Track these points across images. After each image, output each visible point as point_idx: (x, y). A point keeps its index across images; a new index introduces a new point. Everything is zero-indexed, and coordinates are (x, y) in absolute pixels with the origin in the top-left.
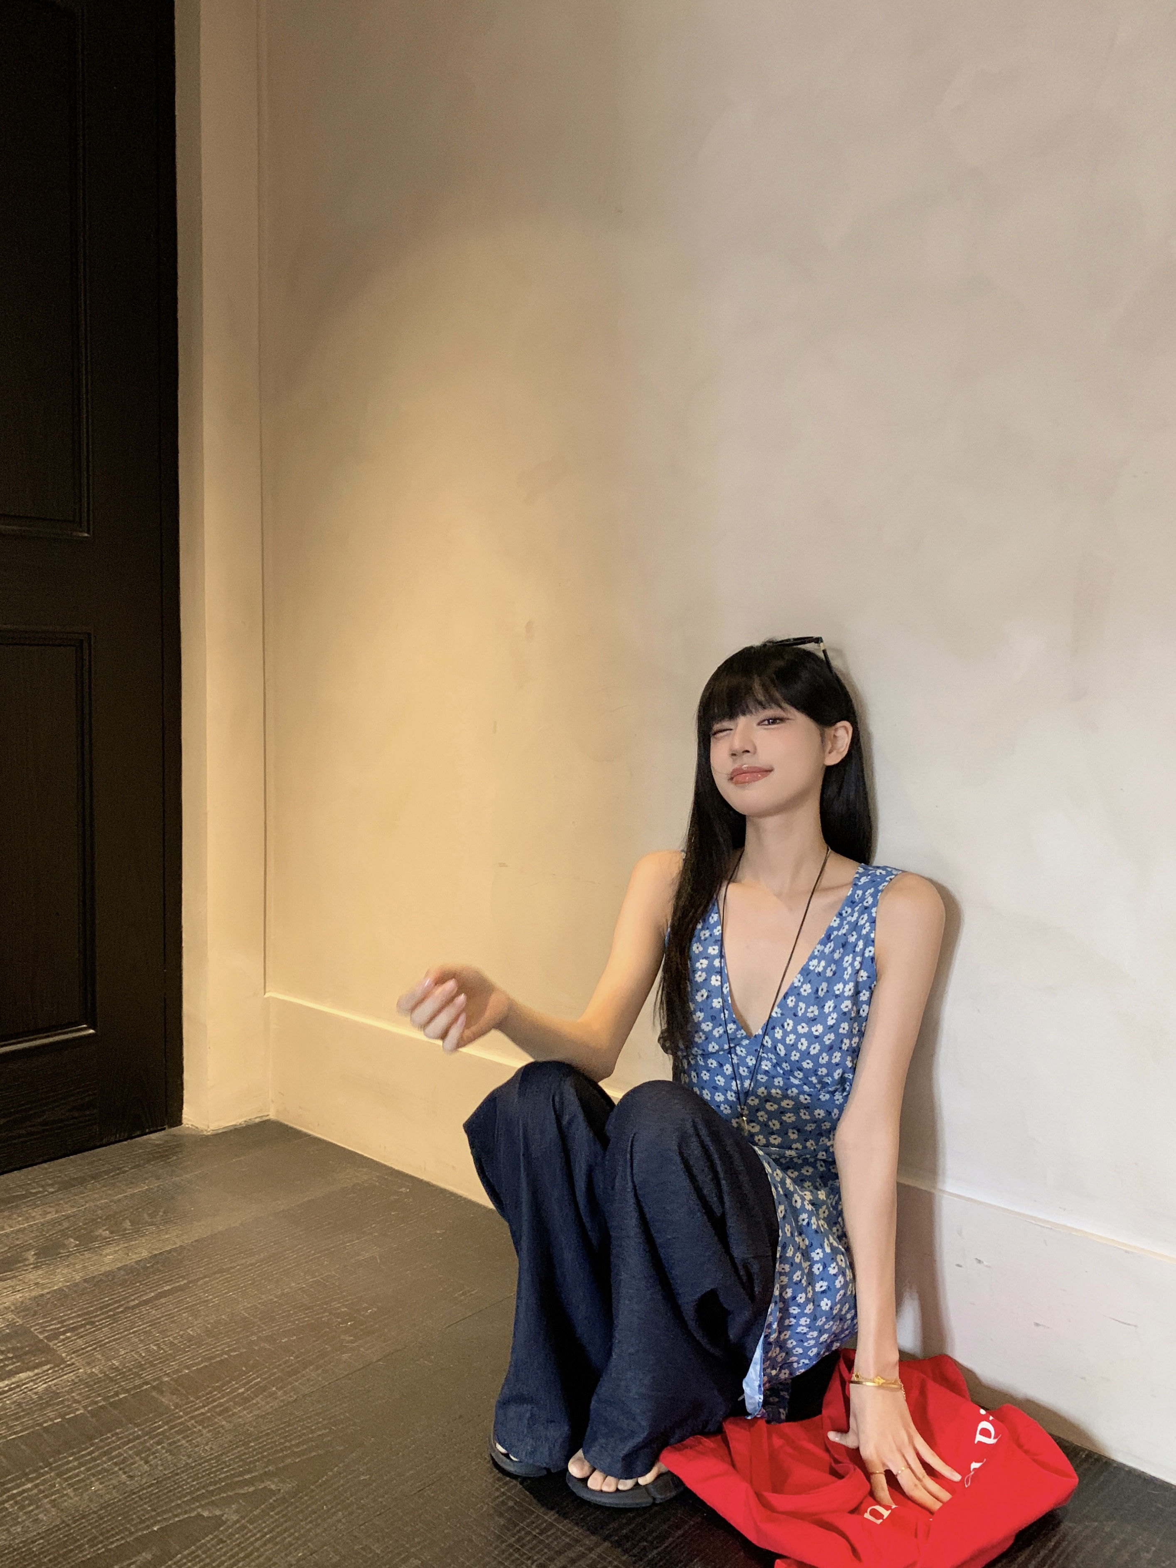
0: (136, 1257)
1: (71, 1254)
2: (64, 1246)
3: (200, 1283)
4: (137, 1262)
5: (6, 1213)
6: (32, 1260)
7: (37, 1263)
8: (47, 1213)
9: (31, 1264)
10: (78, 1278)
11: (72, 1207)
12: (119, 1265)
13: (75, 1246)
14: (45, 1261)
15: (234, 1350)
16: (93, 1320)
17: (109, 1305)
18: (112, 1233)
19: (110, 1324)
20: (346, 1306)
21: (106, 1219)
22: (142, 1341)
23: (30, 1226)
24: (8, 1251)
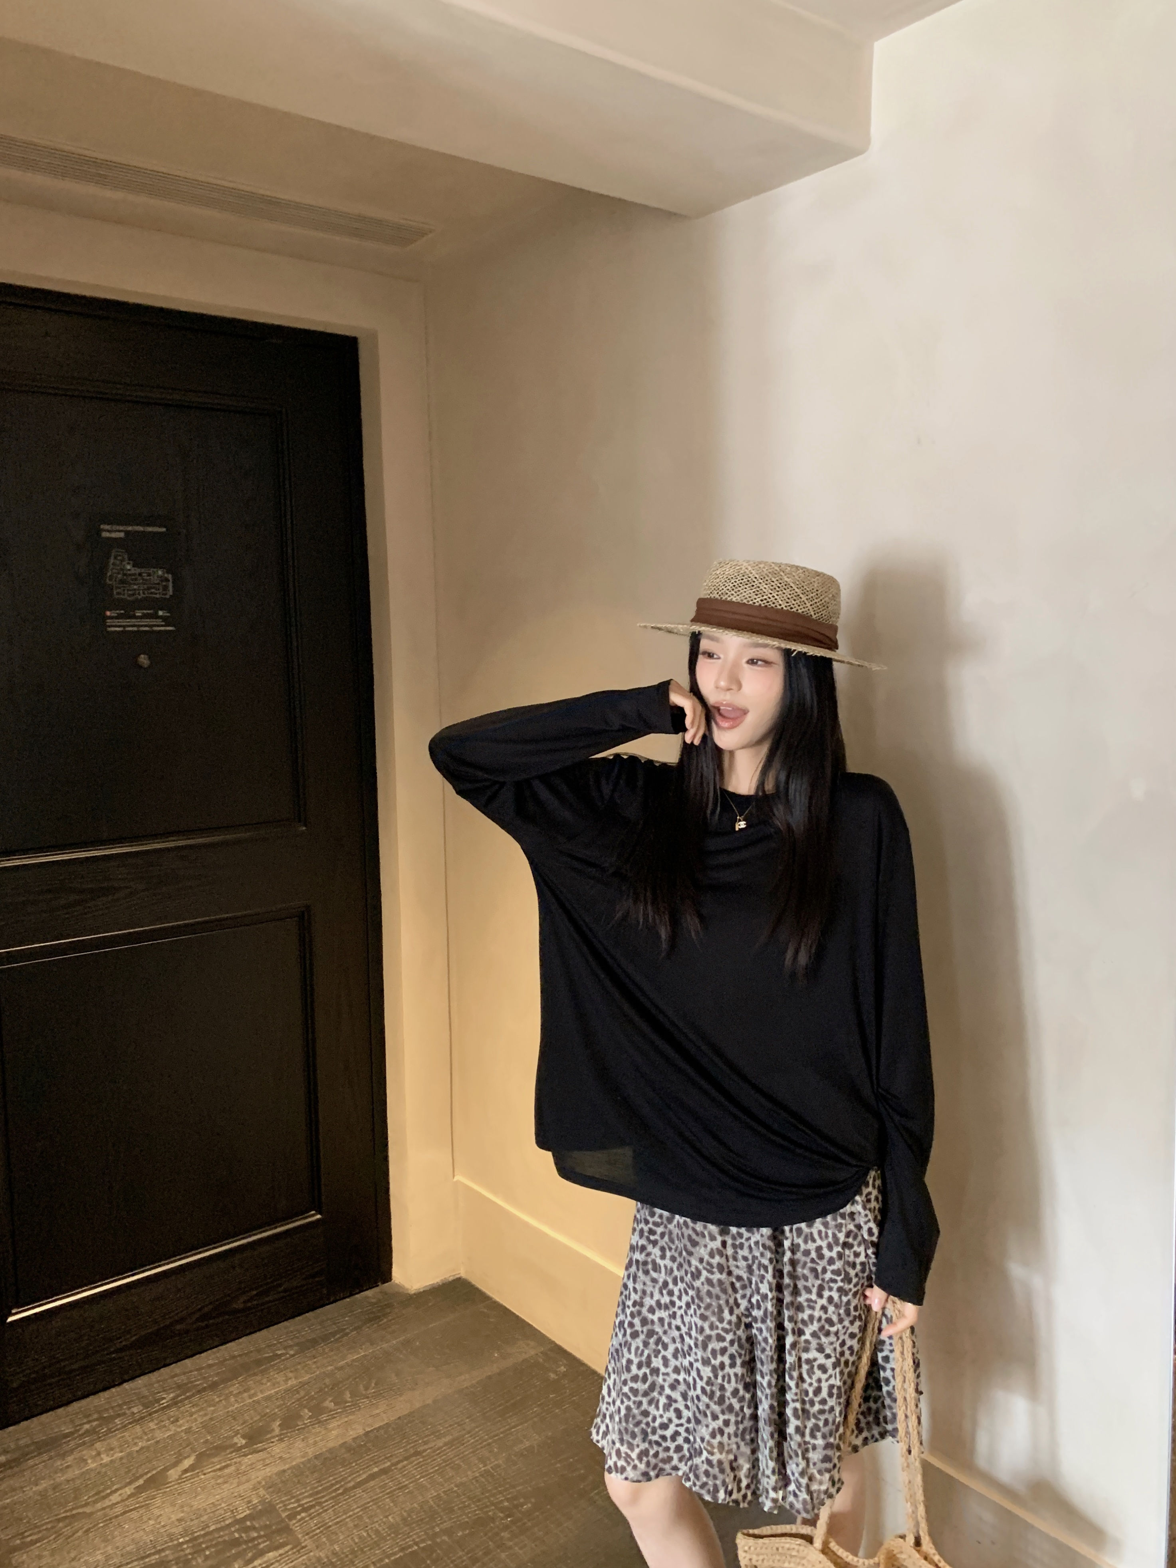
0: (352, 1434)
1: (306, 1426)
2: (300, 1417)
3: (399, 1466)
4: (354, 1439)
5: (258, 1378)
6: (277, 1432)
7: (281, 1435)
8: (287, 1379)
9: (277, 1436)
10: (311, 1452)
11: (307, 1372)
12: (341, 1442)
13: (309, 1418)
14: (287, 1433)
15: (423, 1541)
16: (320, 1500)
17: (333, 1485)
18: (336, 1404)
19: (333, 1506)
20: (507, 1500)
21: (332, 1389)
22: (356, 1526)
23: (277, 1393)
24: (260, 1420)
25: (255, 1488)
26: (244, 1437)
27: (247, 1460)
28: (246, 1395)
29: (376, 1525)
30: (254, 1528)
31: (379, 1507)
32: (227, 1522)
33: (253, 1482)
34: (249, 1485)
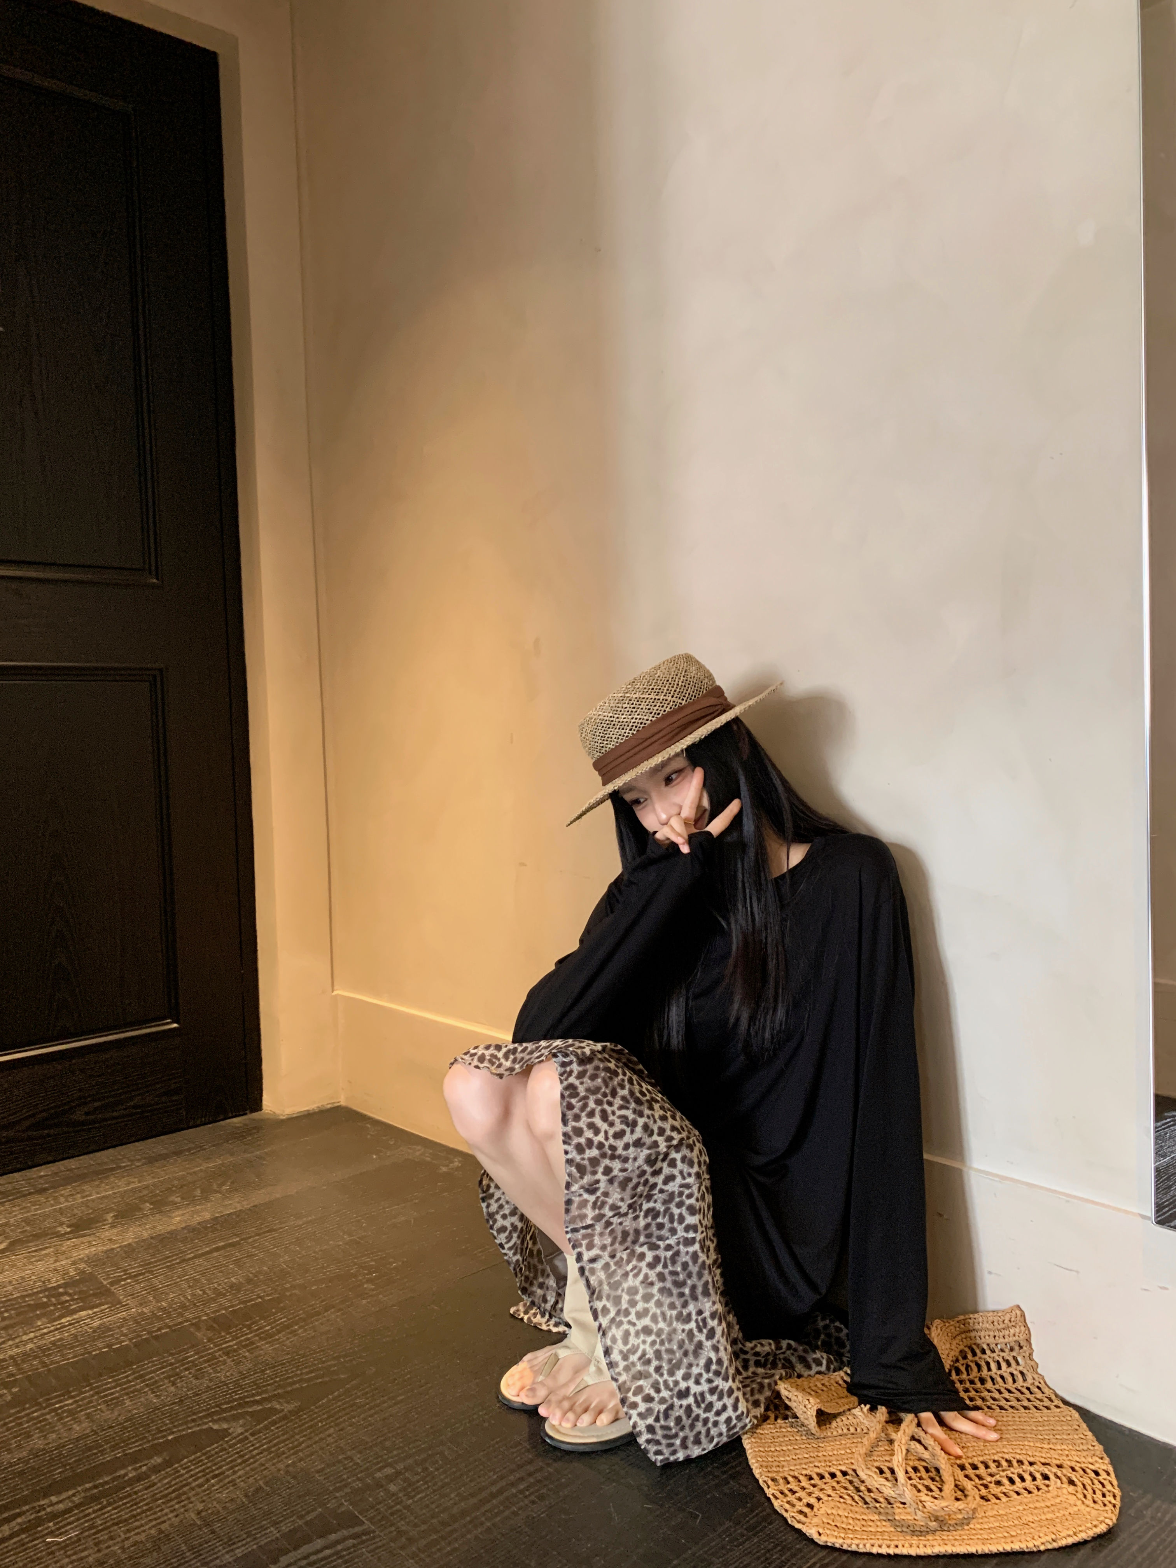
0: (198, 1219)
1: (145, 1216)
2: (141, 1209)
3: (250, 1240)
4: (199, 1224)
5: (97, 1183)
6: (110, 1221)
7: (114, 1223)
8: (129, 1183)
9: (109, 1224)
10: (146, 1235)
11: (153, 1178)
12: (184, 1225)
13: (149, 1210)
14: (122, 1222)
15: (268, 1295)
16: (151, 1269)
17: (169, 1257)
18: (182, 1198)
19: (166, 1273)
20: (375, 1260)
21: (181, 1187)
22: (190, 1287)
23: (114, 1193)
24: (91, 1213)
25: (74, 1263)
26: (68, 1226)
27: (69, 1243)
28: (79, 1195)
29: (216, 1285)
30: (66, 1293)
31: (221, 1272)
32: (35, 1290)
33: (73, 1259)
34: (69, 1261)
